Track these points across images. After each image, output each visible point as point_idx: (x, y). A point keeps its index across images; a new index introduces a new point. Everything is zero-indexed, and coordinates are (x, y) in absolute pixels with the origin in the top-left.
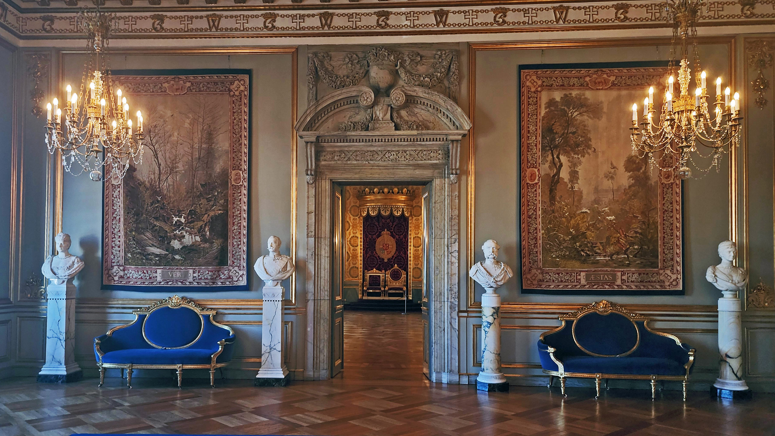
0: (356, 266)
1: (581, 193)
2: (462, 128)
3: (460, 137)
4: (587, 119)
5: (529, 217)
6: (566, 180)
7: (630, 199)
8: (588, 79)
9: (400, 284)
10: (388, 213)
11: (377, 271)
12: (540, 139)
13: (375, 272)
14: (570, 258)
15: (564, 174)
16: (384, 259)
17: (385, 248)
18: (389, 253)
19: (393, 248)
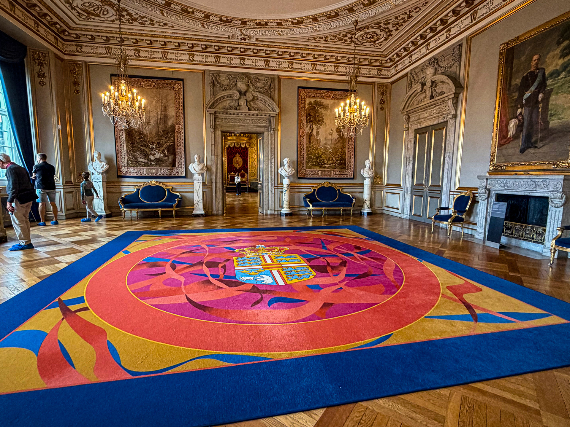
1: (320, 140)
2: (275, 111)
3: (275, 115)
4: (323, 111)
5: (301, 149)
6: (315, 135)
7: (337, 143)
8: (323, 94)
9: (245, 180)
10: (239, 146)
12: (305, 117)
13: (232, 174)
14: (316, 165)
15: (314, 132)
16: (237, 168)
17: (238, 162)
18: (239, 165)
19: (241, 163)
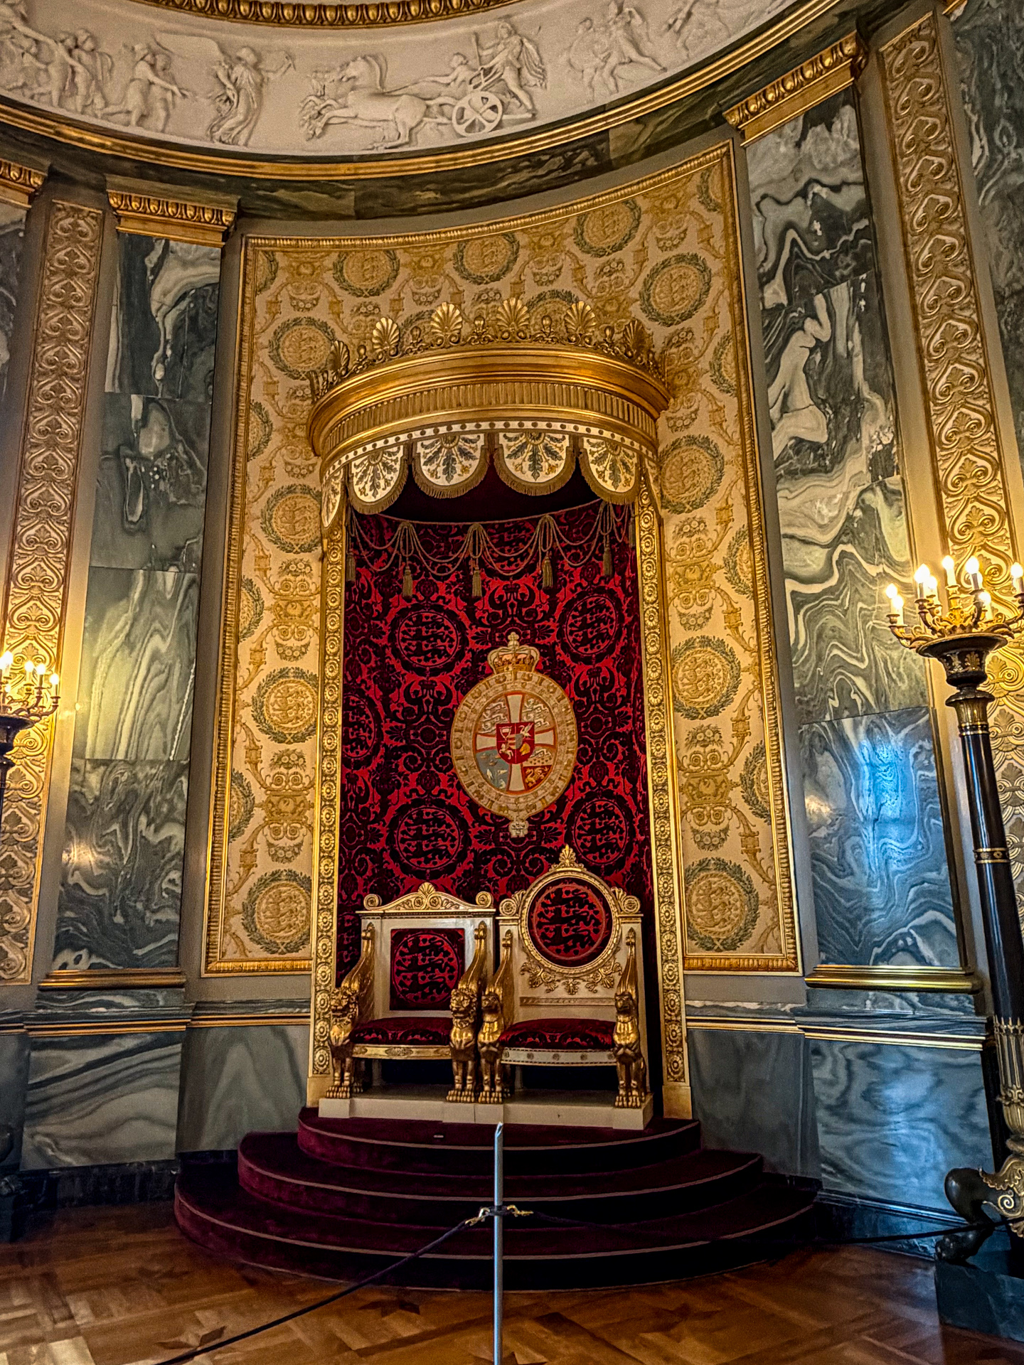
0: (298, 866)
9: (598, 992)
11: (446, 900)
13: (426, 908)
16: (508, 821)
17: (514, 747)
18: (539, 781)
19: (561, 748)
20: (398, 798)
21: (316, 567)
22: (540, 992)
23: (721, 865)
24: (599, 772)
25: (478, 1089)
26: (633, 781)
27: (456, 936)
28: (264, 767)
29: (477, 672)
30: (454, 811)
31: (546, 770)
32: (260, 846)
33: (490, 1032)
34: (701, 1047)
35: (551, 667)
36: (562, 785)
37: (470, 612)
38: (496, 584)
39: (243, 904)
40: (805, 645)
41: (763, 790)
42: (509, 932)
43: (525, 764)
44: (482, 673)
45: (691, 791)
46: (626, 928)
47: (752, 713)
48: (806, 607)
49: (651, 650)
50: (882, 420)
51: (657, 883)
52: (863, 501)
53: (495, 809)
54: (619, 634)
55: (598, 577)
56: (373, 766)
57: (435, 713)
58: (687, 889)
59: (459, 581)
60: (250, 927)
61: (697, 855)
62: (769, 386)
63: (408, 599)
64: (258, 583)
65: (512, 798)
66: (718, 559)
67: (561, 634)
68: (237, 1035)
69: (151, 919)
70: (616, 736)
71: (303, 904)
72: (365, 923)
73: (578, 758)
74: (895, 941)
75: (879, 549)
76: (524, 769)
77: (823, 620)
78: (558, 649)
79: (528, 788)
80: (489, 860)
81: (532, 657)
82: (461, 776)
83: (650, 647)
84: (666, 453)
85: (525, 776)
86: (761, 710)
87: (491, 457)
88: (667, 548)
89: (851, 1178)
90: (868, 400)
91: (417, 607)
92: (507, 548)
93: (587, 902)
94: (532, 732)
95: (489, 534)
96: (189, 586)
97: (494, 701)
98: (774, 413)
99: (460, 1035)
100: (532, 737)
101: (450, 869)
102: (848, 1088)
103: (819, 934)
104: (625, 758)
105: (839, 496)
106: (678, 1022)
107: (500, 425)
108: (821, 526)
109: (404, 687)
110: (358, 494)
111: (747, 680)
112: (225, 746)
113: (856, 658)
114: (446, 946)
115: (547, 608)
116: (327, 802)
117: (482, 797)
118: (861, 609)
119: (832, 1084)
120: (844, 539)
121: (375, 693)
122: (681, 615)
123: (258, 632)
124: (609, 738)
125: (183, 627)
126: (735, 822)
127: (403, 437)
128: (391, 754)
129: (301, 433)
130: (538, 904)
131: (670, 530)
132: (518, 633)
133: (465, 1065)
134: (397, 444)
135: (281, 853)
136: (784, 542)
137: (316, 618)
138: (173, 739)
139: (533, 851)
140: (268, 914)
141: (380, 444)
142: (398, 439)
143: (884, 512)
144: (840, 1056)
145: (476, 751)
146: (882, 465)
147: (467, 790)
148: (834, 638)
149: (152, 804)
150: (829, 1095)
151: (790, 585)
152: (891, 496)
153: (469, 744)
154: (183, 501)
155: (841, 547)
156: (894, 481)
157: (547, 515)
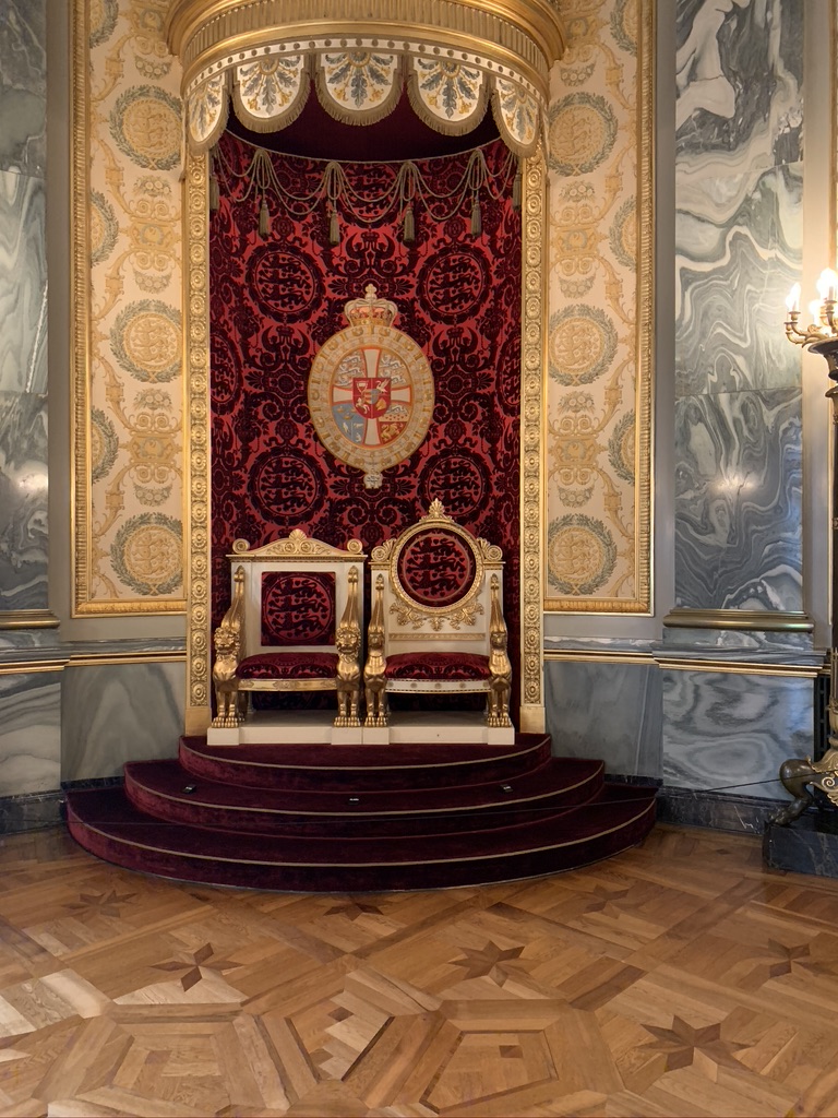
0: (167, 509)
9: (464, 628)
11: (318, 547)
13: (298, 553)
16: (362, 473)
17: (370, 402)
18: (394, 436)
19: (419, 406)
20: (259, 446)
21: (176, 188)
22: (408, 629)
23: (584, 520)
24: (455, 430)
25: (362, 715)
26: (493, 441)
27: (328, 580)
28: (128, 405)
29: (333, 324)
30: (312, 461)
31: (402, 426)
32: (128, 488)
33: (376, 666)
34: (556, 673)
35: (410, 325)
36: (417, 441)
37: (327, 257)
38: (354, 229)
39: (112, 547)
40: (690, 321)
41: (630, 455)
42: (380, 576)
43: (381, 419)
44: (339, 323)
45: (560, 453)
46: (489, 574)
47: (626, 381)
48: (694, 285)
49: (531, 314)
50: (793, 102)
51: (524, 535)
52: (764, 184)
53: (351, 461)
54: (484, 296)
55: (463, 234)
56: (236, 412)
57: (292, 361)
58: (550, 540)
59: (315, 222)
60: (120, 568)
61: (562, 511)
62: (678, 48)
63: (265, 237)
64: (110, 199)
65: (368, 451)
66: (605, 227)
67: (420, 291)
68: (111, 672)
69: (18, 560)
70: (477, 397)
71: (175, 547)
72: (234, 567)
73: (434, 417)
74: (748, 589)
75: (774, 233)
76: (380, 424)
77: (709, 300)
78: (417, 305)
79: (383, 442)
80: (345, 509)
81: (390, 312)
82: (317, 427)
83: (530, 310)
84: (557, 109)
85: (380, 430)
86: (635, 380)
87: (405, 85)
88: (553, 210)
89: (688, 777)
90: (780, 79)
91: (273, 247)
92: (366, 192)
93: (454, 550)
94: (388, 388)
95: (348, 175)
96: (35, 193)
97: (350, 354)
98: (681, 79)
99: (347, 668)
100: (389, 393)
101: (308, 516)
102: (694, 708)
103: (677, 582)
104: (484, 418)
105: (740, 176)
106: (538, 654)
107: (414, 47)
108: (718, 205)
109: (262, 331)
110: (247, 107)
111: (624, 351)
112: (84, 381)
113: (740, 338)
114: (320, 589)
115: (406, 261)
116: (197, 447)
117: (338, 449)
118: (749, 291)
119: (678, 704)
120: (740, 220)
121: (235, 336)
122: (562, 281)
123: (114, 255)
124: (468, 398)
125: (32, 242)
126: (600, 481)
127: (304, 45)
128: (252, 401)
129: (154, 22)
130: (408, 551)
131: (556, 192)
132: (375, 285)
133: (349, 694)
134: (297, 52)
135: (149, 496)
136: (678, 217)
137: (178, 247)
138: (29, 369)
139: (386, 502)
140: (138, 556)
141: (275, 49)
142: (297, 46)
143: (784, 197)
144: (689, 682)
145: (333, 403)
146: (788, 148)
147: (324, 441)
148: (719, 316)
149: (9, 439)
150: (673, 712)
151: (680, 262)
152: (793, 182)
153: (325, 395)
154: (19, 86)
155: (736, 229)
156: (795, 167)
157: (410, 161)
